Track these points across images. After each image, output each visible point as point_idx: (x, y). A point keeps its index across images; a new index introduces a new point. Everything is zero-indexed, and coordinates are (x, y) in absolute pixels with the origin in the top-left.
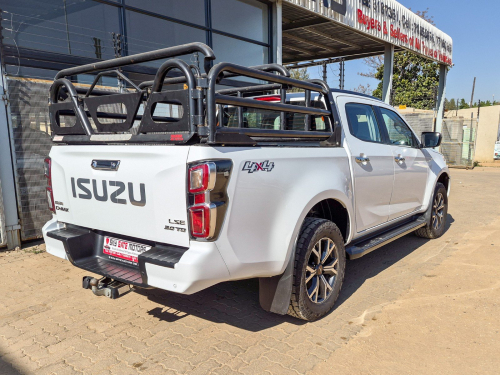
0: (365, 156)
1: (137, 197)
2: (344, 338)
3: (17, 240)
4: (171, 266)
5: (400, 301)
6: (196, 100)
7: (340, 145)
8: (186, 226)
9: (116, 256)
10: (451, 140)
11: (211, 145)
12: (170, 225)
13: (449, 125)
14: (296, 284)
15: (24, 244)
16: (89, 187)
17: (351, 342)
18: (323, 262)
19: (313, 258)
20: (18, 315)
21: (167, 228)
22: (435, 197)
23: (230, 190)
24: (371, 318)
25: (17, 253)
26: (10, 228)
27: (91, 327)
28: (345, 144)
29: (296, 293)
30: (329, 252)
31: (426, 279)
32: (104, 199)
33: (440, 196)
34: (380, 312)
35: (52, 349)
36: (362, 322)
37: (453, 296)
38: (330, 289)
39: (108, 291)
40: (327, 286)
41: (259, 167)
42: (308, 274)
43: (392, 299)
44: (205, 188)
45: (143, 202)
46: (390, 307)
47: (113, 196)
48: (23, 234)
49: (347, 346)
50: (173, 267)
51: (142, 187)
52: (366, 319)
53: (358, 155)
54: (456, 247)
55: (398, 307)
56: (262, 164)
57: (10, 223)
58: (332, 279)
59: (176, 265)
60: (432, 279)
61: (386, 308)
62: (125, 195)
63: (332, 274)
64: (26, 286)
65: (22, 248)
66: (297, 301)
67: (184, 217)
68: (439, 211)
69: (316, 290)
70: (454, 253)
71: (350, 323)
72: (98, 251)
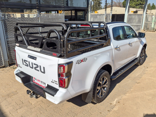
0: (118, 47)
1: (43, 71)
2: (109, 111)
3: (8, 64)
4: (53, 96)
5: (127, 95)
6: (61, 44)
7: (110, 45)
8: (58, 83)
9: (37, 83)
10: (148, 21)
11: (66, 58)
12: (53, 81)
13: (148, 16)
14: (94, 94)
15: (10, 65)
16: (28, 63)
17: (111, 113)
18: (103, 84)
19: (100, 84)
20: (8, 95)
21: (52, 82)
22: (142, 52)
23: (72, 72)
24: (118, 102)
25: (8, 68)
26: (6, 61)
27: (30, 102)
28: (112, 44)
29: (94, 97)
30: (105, 81)
31: (136, 84)
32: (32, 68)
33: (143, 51)
34: (121, 99)
35: (19, 111)
36: (115, 104)
37: (145, 92)
38: (105, 92)
39: (34, 96)
40: (104, 91)
41: (82, 61)
42: (98, 89)
43: (125, 94)
44: (64, 72)
45: (44, 72)
46: (124, 97)
47: (35, 68)
48: (10, 62)
49: (110, 114)
50: (54, 96)
51: (44, 68)
52: (116, 102)
53: (116, 47)
54: (147, 69)
55: (127, 97)
56: (83, 60)
57: (5, 59)
58: (105, 88)
59: (55, 96)
60: (139, 84)
61: (123, 98)
62: (38, 69)
63: (106, 87)
64: (11, 83)
65: (9, 66)
66: (94, 99)
67: (57, 80)
68: (142, 56)
69: (100, 94)
70: (146, 72)
71: (111, 104)
72: (31, 80)
